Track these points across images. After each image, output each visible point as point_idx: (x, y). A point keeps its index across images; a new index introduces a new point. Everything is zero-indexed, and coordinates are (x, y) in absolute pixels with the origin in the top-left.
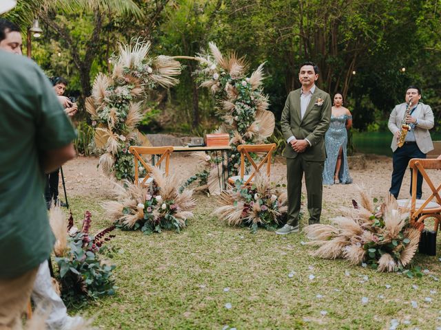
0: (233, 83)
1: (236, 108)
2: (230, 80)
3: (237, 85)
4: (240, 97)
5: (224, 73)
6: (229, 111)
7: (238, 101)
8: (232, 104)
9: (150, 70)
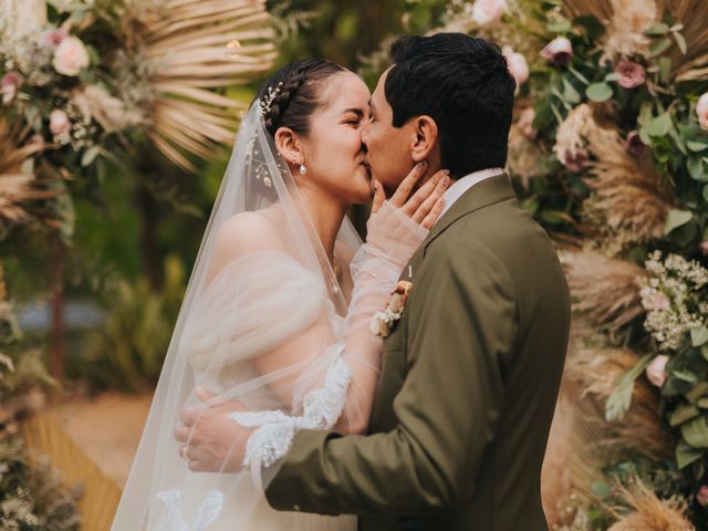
0: (622, 114)
1: (652, 298)
2: (599, 93)
3: (655, 126)
4: (678, 218)
5: (561, 45)
6: (602, 319)
7: (667, 246)
8: (625, 269)
9: (73, 56)
